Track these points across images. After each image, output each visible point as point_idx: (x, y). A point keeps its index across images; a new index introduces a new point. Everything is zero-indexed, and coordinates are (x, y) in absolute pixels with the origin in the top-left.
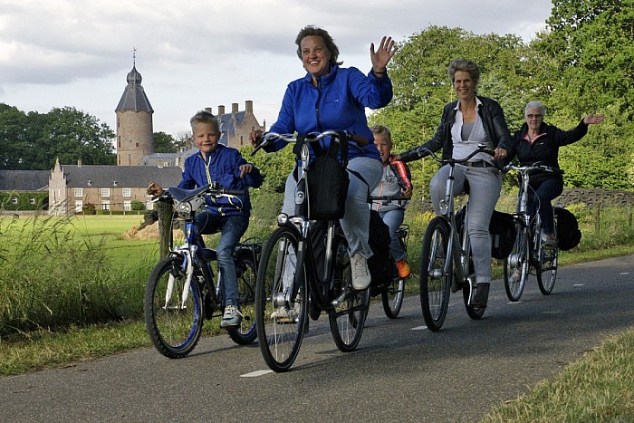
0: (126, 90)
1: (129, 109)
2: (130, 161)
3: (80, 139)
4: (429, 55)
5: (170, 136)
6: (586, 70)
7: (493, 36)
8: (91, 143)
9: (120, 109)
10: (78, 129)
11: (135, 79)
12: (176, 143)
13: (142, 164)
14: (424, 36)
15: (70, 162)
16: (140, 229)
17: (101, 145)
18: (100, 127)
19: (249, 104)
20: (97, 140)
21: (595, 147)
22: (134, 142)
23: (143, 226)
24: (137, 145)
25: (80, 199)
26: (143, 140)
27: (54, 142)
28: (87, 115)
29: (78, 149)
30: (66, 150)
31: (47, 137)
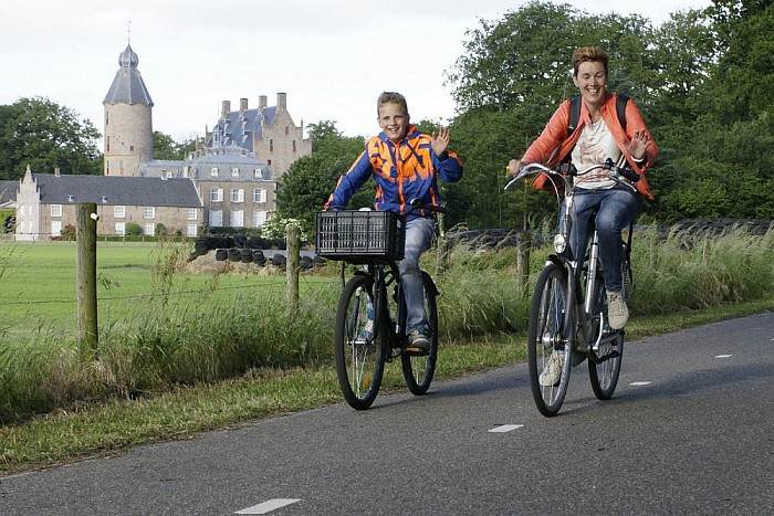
0: (118, 74)
1: (121, 101)
2: (122, 169)
3: (54, 139)
4: (529, 39)
5: (168, 137)
6: (754, 71)
7: (614, 16)
8: (68, 145)
9: (109, 100)
10: (52, 125)
11: (130, 61)
12: (177, 146)
13: (137, 175)
14: (524, 14)
15: (41, 170)
16: (191, 260)
17: (82, 149)
18: (81, 123)
19: (282, 96)
20: (76, 141)
21: (747, 164)
22: (128, 145)
23: (193, 257)
24: (132, 148)
25: (58, 219)
26: (140, 142)
27: (20, 143)
28: (64, 108)
29: (52, 152)
30: (36, 153)
31: (11, 136)
